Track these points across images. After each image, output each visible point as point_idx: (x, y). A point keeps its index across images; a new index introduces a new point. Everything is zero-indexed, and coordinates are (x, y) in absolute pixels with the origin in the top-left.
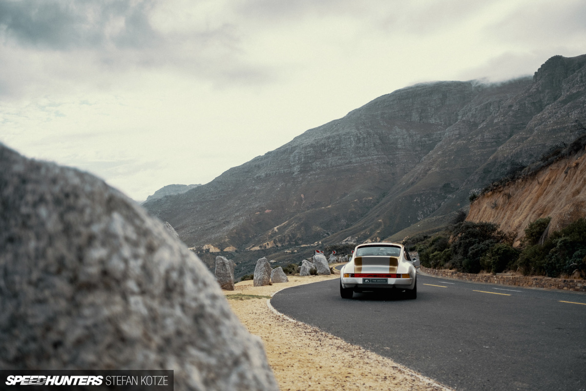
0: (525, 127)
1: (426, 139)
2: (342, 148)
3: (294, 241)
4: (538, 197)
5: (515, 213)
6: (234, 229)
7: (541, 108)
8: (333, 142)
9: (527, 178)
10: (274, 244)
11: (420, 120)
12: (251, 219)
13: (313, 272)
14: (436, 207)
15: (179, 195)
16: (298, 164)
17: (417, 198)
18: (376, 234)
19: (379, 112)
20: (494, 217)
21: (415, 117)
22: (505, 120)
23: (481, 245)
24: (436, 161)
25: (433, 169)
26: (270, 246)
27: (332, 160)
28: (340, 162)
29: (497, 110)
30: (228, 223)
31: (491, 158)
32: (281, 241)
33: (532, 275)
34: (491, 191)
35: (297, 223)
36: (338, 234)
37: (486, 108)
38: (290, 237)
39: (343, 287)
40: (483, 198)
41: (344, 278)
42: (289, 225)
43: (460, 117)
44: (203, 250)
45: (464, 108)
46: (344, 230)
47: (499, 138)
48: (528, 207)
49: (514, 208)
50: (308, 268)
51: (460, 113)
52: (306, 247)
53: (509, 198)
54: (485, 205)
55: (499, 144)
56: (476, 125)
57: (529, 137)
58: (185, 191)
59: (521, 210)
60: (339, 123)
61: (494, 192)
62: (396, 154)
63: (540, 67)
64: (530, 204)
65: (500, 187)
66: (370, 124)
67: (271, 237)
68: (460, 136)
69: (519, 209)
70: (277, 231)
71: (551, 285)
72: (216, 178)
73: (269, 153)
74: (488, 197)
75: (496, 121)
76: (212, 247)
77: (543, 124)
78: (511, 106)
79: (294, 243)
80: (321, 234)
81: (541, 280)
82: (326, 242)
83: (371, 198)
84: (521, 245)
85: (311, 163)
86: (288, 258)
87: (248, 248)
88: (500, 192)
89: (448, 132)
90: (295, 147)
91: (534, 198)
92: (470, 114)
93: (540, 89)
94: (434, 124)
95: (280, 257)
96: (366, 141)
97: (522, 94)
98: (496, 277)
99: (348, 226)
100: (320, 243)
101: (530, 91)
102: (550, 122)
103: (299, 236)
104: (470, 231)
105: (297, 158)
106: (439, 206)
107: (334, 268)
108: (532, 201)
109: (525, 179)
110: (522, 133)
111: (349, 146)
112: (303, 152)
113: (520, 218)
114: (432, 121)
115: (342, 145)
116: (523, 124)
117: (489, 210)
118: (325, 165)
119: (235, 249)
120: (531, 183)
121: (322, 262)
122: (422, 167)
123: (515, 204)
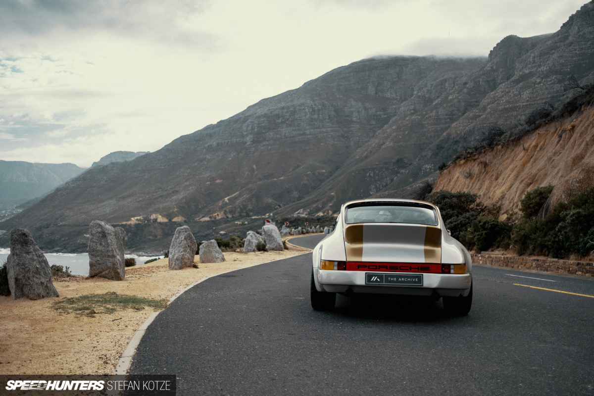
0: (479, 105)
1: (381, 113)
2: (297, 119)
3: (244, 213)
4: (524, 165)
5: (495, 184)
6: (182, 199)
7: (493, 86)
8: (287, 112)
9: (508, 144)
10: (225, 215)
11: (376, 93)
12: (201, 189)
13: (261, 248)
14: (389, 182)
15: (126, 162)
16: (251, 134)
17: (370, 172)
18: (328, 207)
19: (335, 84)
20: (468, 187)
21: (371, 90)
22: (460, 97)
23: (461, 218)
24: (391, 135)
25: (388, 143)
26: (220, 217)
27: (285, 131)
28: (294, 133)
29: (452, 86)
30: (177, 192)
31: (445, 134)
32: (231, 212)
33: (530, 255)
34: (464, 159)
35: (248, 194)
36: (290, 206)
37: (442, 84)
38: (240, 208)
39: (318, 288)
40: (454, 167)
41: (321, 271)
42: (240, 196)
43: (415, 92)
44: (150, 220)
45: (420, 84)
46: (296, 203)
47: (453, 115)
48: (511, 176)
49: (494, 177)
50: (255, 242)
51: (416, 88)
52: (257, 219)
53: (485, 167)
54: (457, 175)
55: (452, 120)
56: (430, 100)
57: (482, 115)
58: (133, 158)
59: (503, 180)
60: (294, 94)
61: (468, 160)
62: (351, 127)
63: (495, 46)
64: (515, 172)
65: (475, 155)
66: (325, 96)
67: (221, 208)
68: (415, 111)
69: (501, 178)
70: (228, 201)
71: (558, 268)
72: (166, 146)
73: (221, 122)
74: (460, 165)
75: (450, 97)
76: (160, 216)
77: (496, 103)
78: (465, 83)
79: (245, 214)
80: (273, 206)
81: (544, 262)
82: (277, 214)
83: (324, 171)
84: (508, 219)
85: (264, 133)
86: (238, 229)
87: (197, 219)
88: (475, 160)
89: (403, 107)
90: (248, 116)
91: (519, 166)
92: (425, 90)
93: (494, 67)
94: (388, 98)
95: (231, 229)
96: (321, 112)
97: (477, 72)
98: (482, 256)
99: (300, 198)
100: (271, 214)
101: (485, 69)
102: (503, 100)
103: (250, 207)
104: (446, 202)
105: (250, 128)
106: (392, 180)
107: (286, 241)
108: (517, 169)
109: (506, 146)
110: (476, 111)
111: (304, 118)
112: (256, 122)
113: (503, 188)
114: (388, 95)
115: (297, 116)
116: (476, 102)
117: (462, 179)
118: (278, 136)
119: (184, 219)
120: (513, 150)
121: (274, 234)
122: (376, 141)
123: (495, 174)
